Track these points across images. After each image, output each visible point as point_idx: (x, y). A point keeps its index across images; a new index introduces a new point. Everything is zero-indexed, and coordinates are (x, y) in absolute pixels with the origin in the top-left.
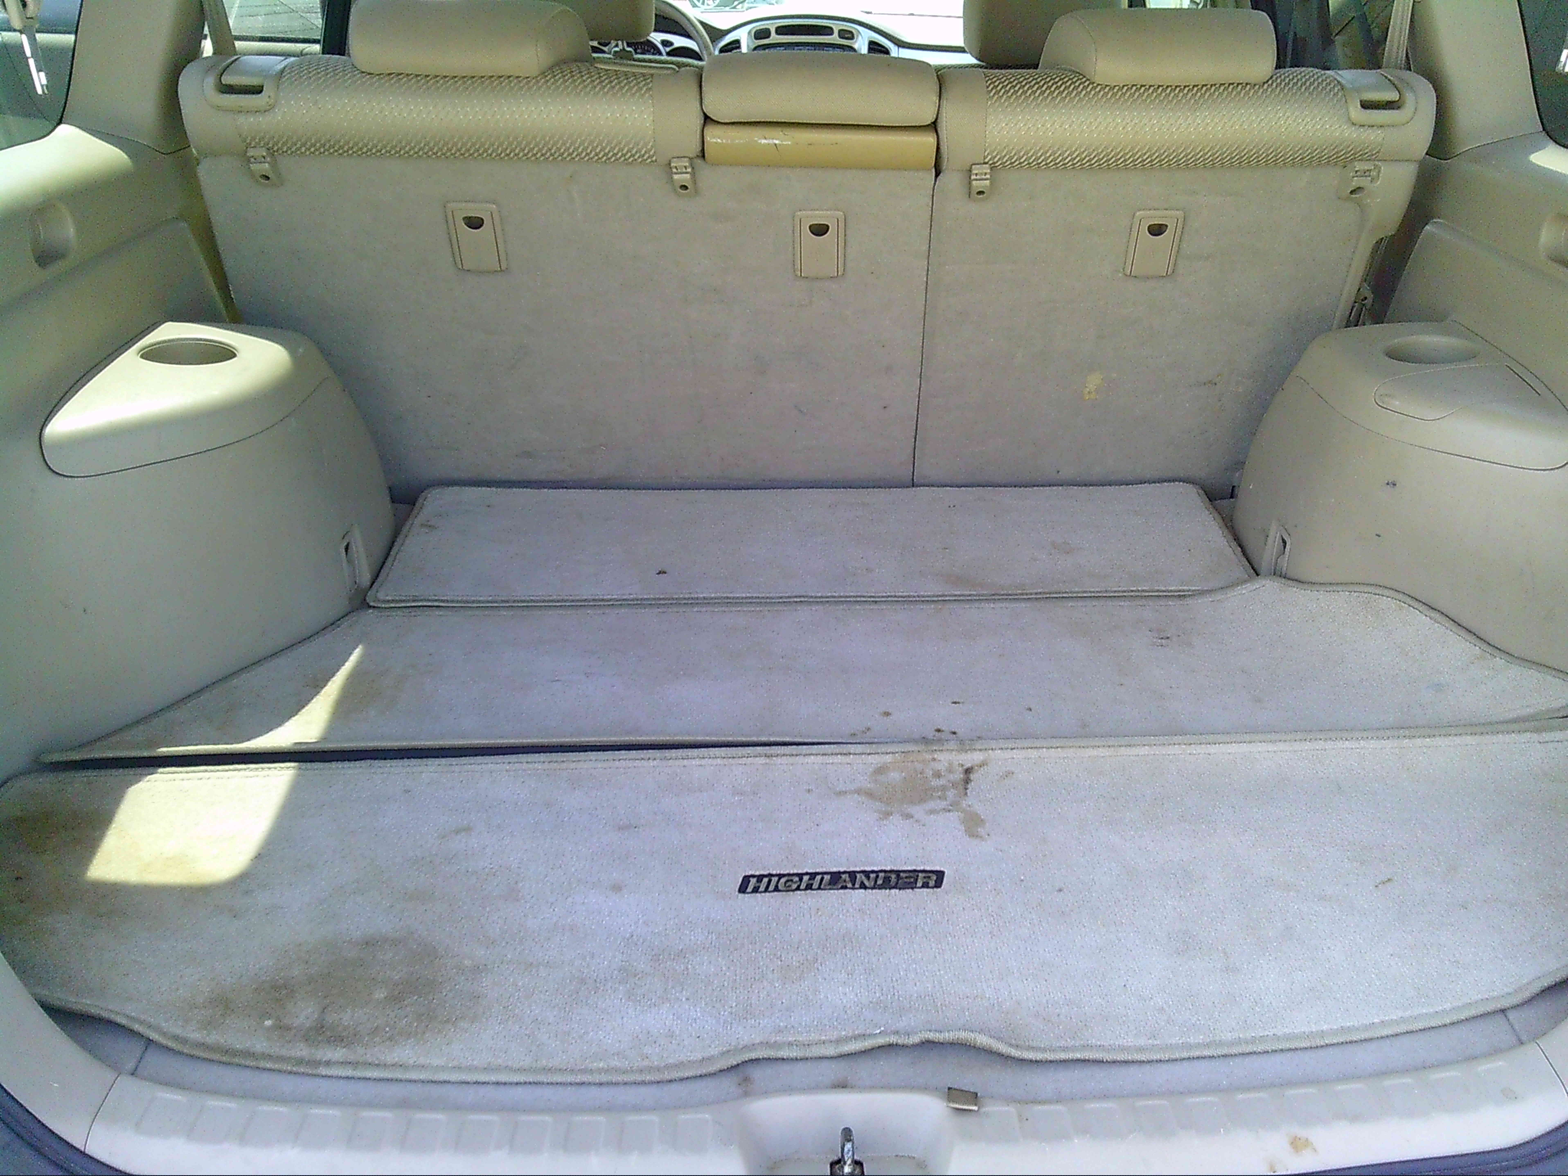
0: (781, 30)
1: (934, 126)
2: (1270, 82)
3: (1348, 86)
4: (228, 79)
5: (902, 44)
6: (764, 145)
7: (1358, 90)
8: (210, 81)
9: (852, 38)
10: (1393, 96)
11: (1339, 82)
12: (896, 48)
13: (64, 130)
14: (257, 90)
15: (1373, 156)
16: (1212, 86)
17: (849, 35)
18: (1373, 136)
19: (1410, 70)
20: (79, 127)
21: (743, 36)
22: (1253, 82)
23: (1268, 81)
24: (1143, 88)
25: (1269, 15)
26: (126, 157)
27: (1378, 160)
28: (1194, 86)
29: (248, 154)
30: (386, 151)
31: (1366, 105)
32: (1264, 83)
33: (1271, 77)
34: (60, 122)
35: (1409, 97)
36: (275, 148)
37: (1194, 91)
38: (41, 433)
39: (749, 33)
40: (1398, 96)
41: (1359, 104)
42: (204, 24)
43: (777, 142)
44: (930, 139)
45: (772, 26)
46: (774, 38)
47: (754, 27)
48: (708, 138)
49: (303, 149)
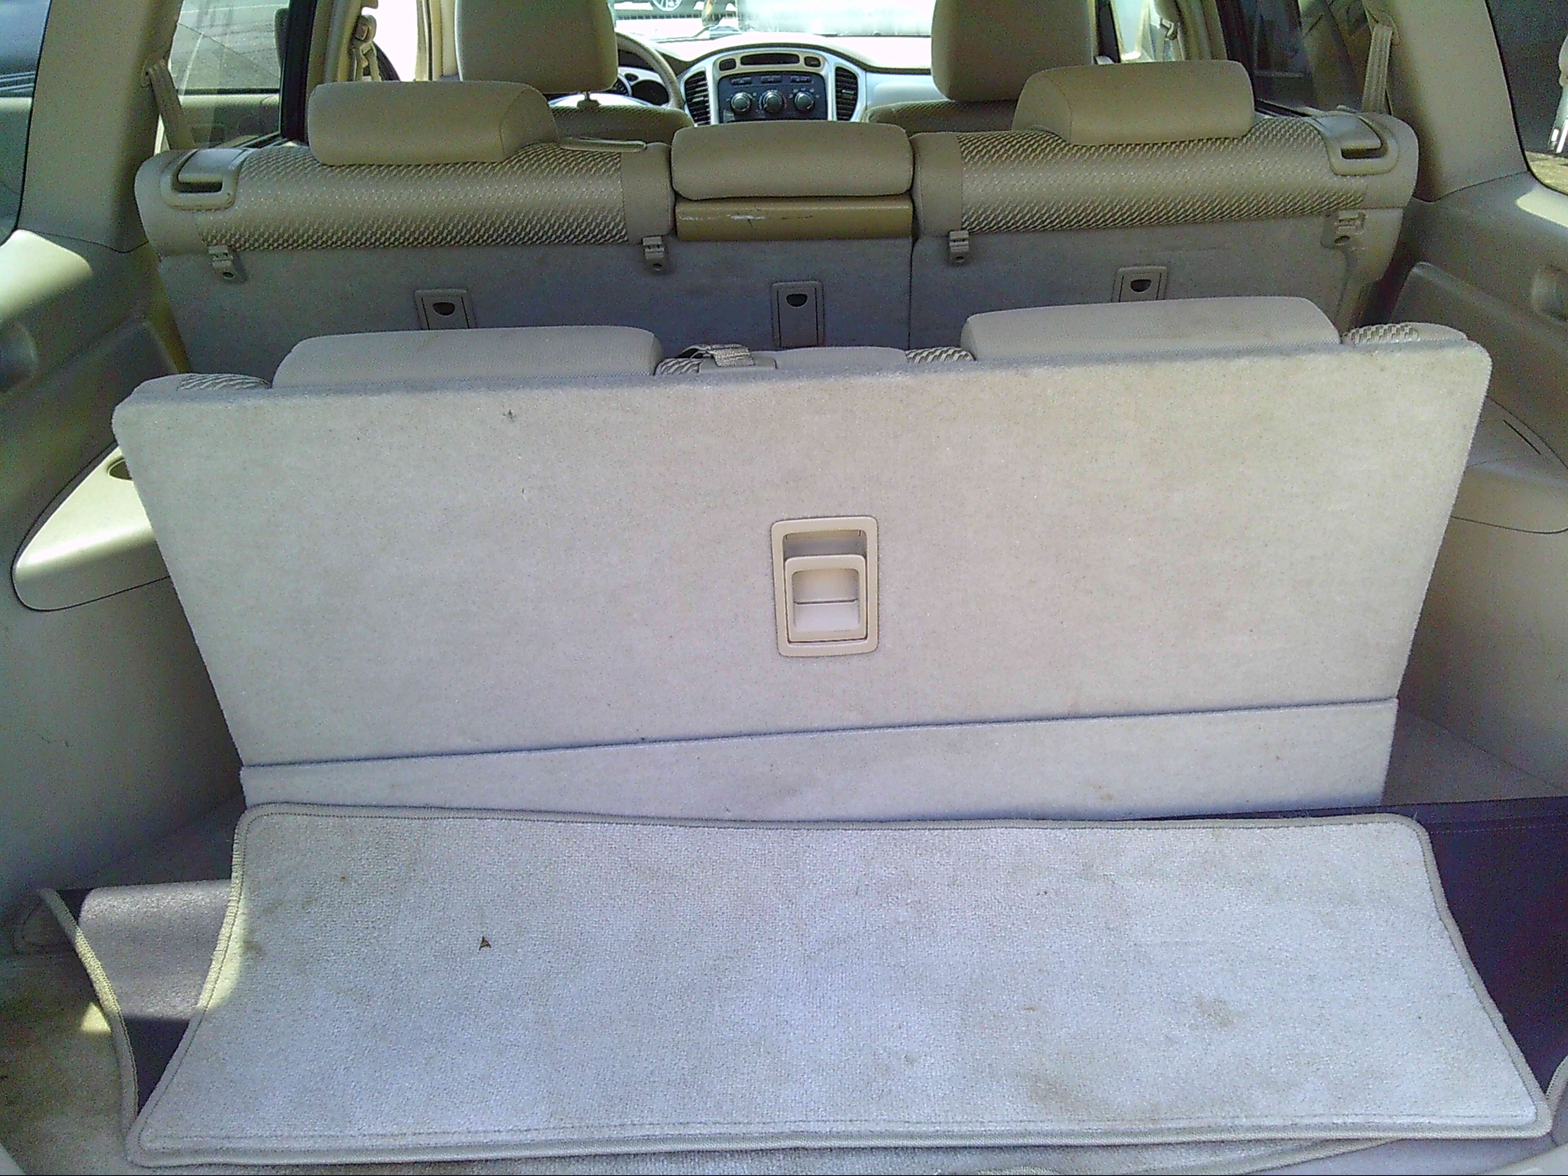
0: (746, 61)
1: (909, 194)
2: (1249, 135)
3: (1327, 134)
4: (186, 177)
5: (870, 69)
6: (737, 220)
7: (1339, 139)
8: (167, 179)
9: (818, 65)
10: (1375, 143)
11: (1319, 133)
12: (864, 72)
13: (20, 236)
14: (215, 187)
15: (1357, 202)
16: (1190, 142)
17: (816, 63)
18: (1356, 184)
19: (1390, 114)
20: (35, 232)
21: (708, 67)
22: (1231, 137)
23: (1246, 135)
24: (1120, 148)
25: (1244, 65)
26: (84, 261)
27: (1363, 209)
28: (1172, 143)
29: (210, 252)
30: (352, 244)
31: (1347, 154)
32: (1243, 137)
33: (1250, 131)
34: (15, 228)
35: (1391, 144)
36: (238, 245)
37: (1172, 149)
38: (12, 568)
39: (714, 64)
40: (1379, 141)
41: (1340, 152)
42: (158, 118)
43: (749, 217)
44: (905, 207)
45: (737, 56)
46: (740, 68)
47: (718, 59)
48: (679, 217)
49: (266, 245)
